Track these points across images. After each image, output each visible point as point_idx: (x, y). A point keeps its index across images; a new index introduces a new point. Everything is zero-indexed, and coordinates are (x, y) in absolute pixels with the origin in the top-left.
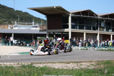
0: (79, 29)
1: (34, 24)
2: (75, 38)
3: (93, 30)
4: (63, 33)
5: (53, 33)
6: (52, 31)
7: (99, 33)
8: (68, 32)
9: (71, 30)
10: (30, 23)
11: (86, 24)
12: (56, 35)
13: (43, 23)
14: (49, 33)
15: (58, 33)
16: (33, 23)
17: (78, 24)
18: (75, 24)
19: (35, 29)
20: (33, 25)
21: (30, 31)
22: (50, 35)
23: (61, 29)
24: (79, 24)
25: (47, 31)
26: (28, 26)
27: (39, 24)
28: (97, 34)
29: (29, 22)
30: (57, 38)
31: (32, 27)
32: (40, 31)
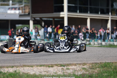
0: (80, 12)
1: (13, 4)
2: (73, 26)
3: (101, 13)
4: (55, 19)
5: (41, 18)
6: (38, 16)
7: (110, 19)
8: (63, 18)
9: (68, 15)
10: (6, 3)
11: (90, 5)
12: (45, 21)
13: (25, 3)
14: (33, 19)
15: (48, 19)
16: (11, 2)
17: (78, 6)
18: (73, 5)
19: (12, 12)
20: (11, 6)
21: (5, 16)
22: (36, 22)
23: (52, 12)
24: (79, 4)
25: (31, 16)
26: (3, 8)
27: (20, 3)
28: (107, 21)
29: (4, 1)
30: (46, 26)
31: (9, 9)
32: (20, 16)
